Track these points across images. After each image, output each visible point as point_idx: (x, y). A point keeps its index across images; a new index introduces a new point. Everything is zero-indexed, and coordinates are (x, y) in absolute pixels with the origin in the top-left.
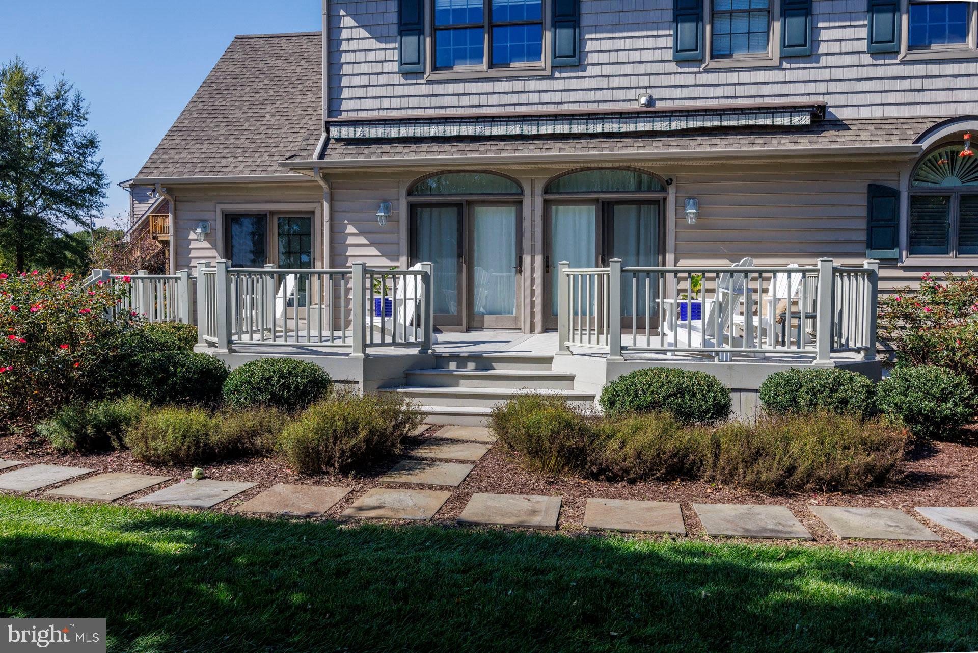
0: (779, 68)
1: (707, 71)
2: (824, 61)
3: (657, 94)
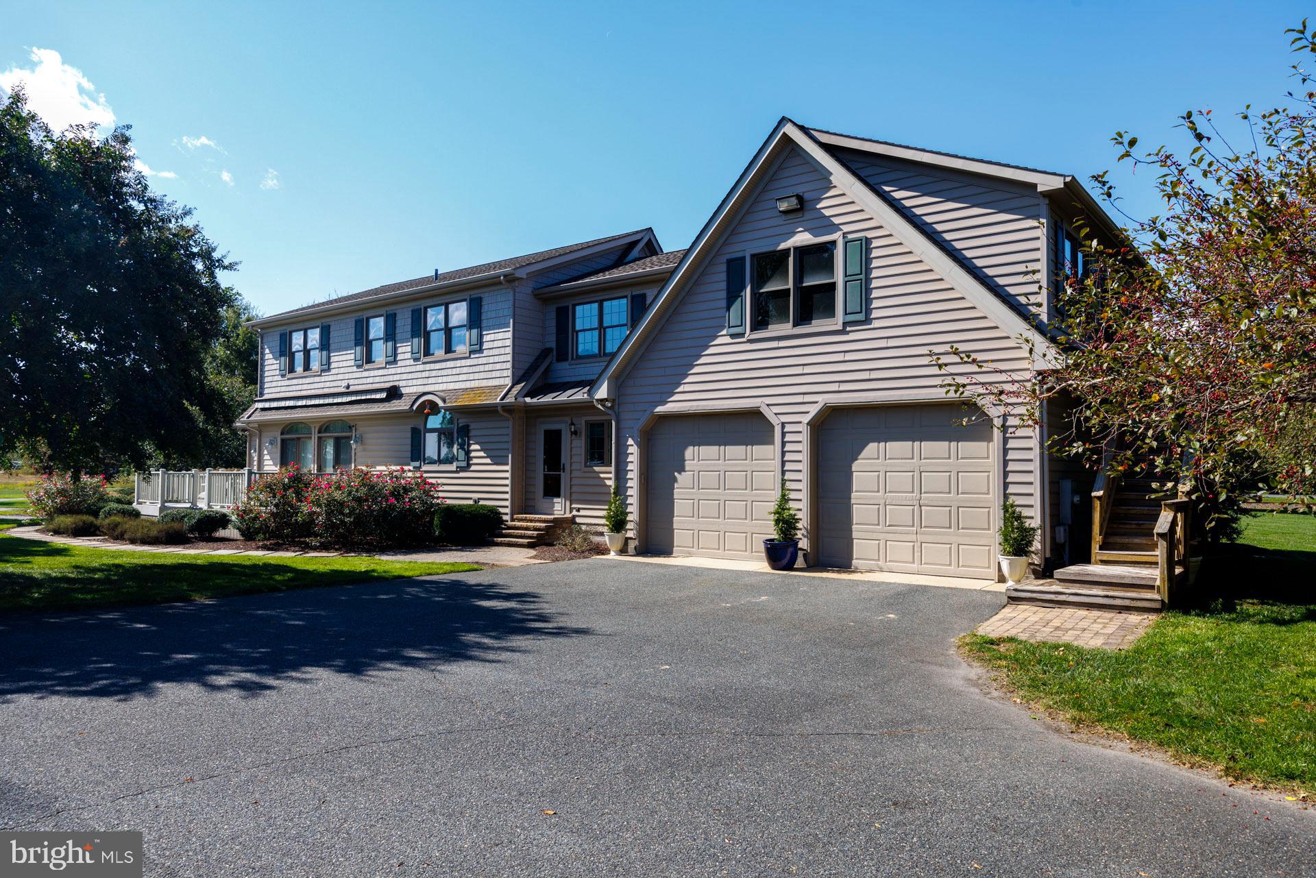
0: (385, 368)
1: (365, 370)
2: (400, 364)
3: (351, 382)
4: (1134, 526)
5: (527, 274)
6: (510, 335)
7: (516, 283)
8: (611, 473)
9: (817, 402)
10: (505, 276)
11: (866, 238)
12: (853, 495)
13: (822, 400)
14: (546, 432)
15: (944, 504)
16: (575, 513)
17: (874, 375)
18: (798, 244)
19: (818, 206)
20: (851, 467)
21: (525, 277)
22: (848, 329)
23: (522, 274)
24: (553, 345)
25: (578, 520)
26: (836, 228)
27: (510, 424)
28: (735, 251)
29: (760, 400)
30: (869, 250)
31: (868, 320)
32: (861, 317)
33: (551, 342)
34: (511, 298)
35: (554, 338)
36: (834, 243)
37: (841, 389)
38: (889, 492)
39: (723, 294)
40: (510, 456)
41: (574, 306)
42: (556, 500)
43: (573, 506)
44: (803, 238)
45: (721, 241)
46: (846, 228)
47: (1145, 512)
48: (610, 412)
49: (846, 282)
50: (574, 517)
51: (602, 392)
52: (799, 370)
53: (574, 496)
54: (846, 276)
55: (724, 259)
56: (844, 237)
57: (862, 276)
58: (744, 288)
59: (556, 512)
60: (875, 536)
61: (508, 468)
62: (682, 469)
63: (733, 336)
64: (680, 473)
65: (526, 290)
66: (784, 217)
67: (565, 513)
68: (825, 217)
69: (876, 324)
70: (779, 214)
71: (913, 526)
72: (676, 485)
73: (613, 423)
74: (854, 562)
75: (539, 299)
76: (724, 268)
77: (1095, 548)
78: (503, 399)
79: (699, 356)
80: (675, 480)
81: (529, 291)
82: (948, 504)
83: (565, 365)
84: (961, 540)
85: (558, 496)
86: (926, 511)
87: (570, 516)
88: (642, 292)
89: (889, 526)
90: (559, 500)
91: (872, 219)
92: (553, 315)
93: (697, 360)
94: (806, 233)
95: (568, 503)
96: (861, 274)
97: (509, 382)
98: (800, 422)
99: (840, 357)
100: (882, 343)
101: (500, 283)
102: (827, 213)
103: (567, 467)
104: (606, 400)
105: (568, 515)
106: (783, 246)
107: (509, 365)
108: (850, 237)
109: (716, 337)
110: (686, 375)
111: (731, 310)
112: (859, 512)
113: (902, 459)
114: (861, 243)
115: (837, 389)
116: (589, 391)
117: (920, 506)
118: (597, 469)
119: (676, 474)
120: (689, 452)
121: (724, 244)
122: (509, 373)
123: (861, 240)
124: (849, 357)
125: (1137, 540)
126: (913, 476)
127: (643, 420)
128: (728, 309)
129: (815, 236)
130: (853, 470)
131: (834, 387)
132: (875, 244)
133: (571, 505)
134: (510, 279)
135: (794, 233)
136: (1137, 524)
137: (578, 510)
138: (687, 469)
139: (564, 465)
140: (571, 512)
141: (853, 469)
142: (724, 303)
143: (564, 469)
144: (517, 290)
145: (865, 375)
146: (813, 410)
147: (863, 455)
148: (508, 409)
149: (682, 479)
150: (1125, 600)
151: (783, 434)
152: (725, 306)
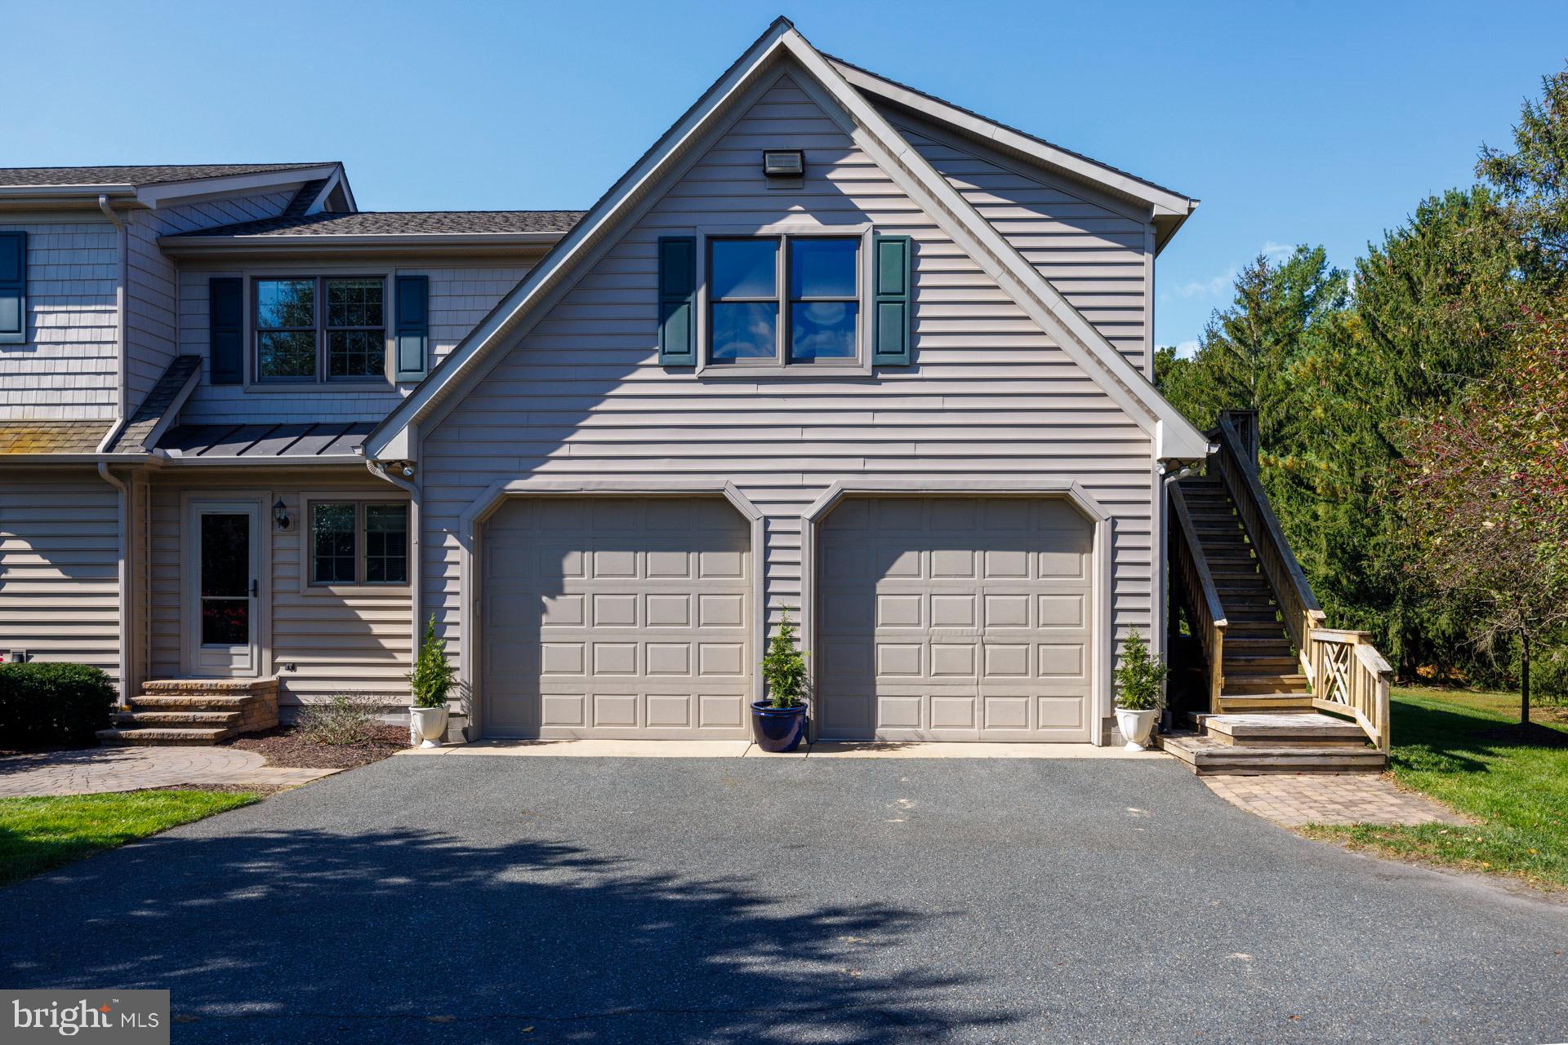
4: (1242, 663)
5: (158, 201)
6: (116, 319)
7: (130, 216)
8: (409, 598)
9: (827, 487)
10: (110, 197)
11: (912, 240)
12: (878, 630)
13: (836, 483)
14: (206, 519)
15: (1019, 640)
16: (283, 672)
17: (922, 450)
18: (795, 231)
19: (830, 176)
20: (875, 587)
21: (154, 206)
22: (880, 376)
23: (149, 198)
24: (204, 351)
25: (292, 686)
26: (861, 216)
27: (122, 499)
28: (677, 224)
29: (724, 477)
30: (915, 259)
31: (913, 366)
32: (904, 359)
33: (199, 343)
34: (120, 245)
35: (205, 336)
36: (858, 238)
37: (868, 467)
38: (937, 625)
39: (653, 296)
40: (122, 563)
41: (256, 280)
42: (234, 649)
43: (280, 659)
44: (801, 223)
45: (648, 205)
46: (878, 219)
47: (1245, 645)
48: (406, 486)
49: (879, 303)
50: (282, 680)
51: (398, 447)
52: (795, 434)
53: (279, 642)
54: (878, 294)
55: (655, 235)
56: (874, 233)
57: (906, 297)
58: (692, 288)
59: (235, 673)
60: (912, 690)
61: (118, 587)
62: (557, 590)
63: (669, 368)
64: (552, 596)
65: (145, 234)
66: (769, 184)
67: (260, 674)
68: (842, 195)
69: (925, 373)
70: (762, 176)
71: (973, 673)
72: (544, 619)
73: (415, 508)
74: (879, 731)
75: (168, 256)
76: (653, 251)
77: (1216, 692)
78: (110, 447)
79: (602, 398)
80: (543, 609)
81: (152, 236)
82: (1024, 640)
83: (233, 392)
84: (1042, 691)
85: (243, 640)
86: (992, 651)
87: (274, 678)
88: (420, 273)
89: (936, 674)
90: (246, 649)
91: (920, 211)
92: (203, 292)
93: (597, 404)
94: (809, 215)
95: (267, 655)
96: (903, 293)
97: (116, 415)
98: (798, 517)
99: (866, 419)
100: (936, 403)
101: (97, 210)
102: (846, 189)
103: (265, 587)
104: (403, 463)
105: (267, 678)
106: (765, 230)
107: (116, 381)
108: (884, 233)
109: (635, 367)
110: (575, 429)
111: (668, 324)
112: (886, 655)
113: (956, 576)
114: (904, 247)
115: (861, 468)
116: (365, 444)
117: (983, 644)
118: (337, 590)
119: (544, 599)
120: (572, 562)
121: (654, 210)
122: (116, 397)
123: (904, 241)
124: (880, 419)
125: (1257, 681)
126: (973, 601)
127: (483, 502)
128: (662, 320)
129: (825, 223)
130: (878, 593)
131: (857, 464)
132: (924, 250)
133: (274, 657)
134: (122, 205)
135: (785, 213)
136: (1246, 660)
137: (293, 667)
138: (567, 590)
139: (255, 582)
140: (273, 672)
141: (879, 591)
142: (653, 311)
143: (255, 591)
144: (131, 230)
145: (908, 450)
146: (821, 499)
147: (893, 570)
148: (122, 470)
149: (556, 608)
150: (1345, 758)
151: (767, 535)
152: (656, 315)
